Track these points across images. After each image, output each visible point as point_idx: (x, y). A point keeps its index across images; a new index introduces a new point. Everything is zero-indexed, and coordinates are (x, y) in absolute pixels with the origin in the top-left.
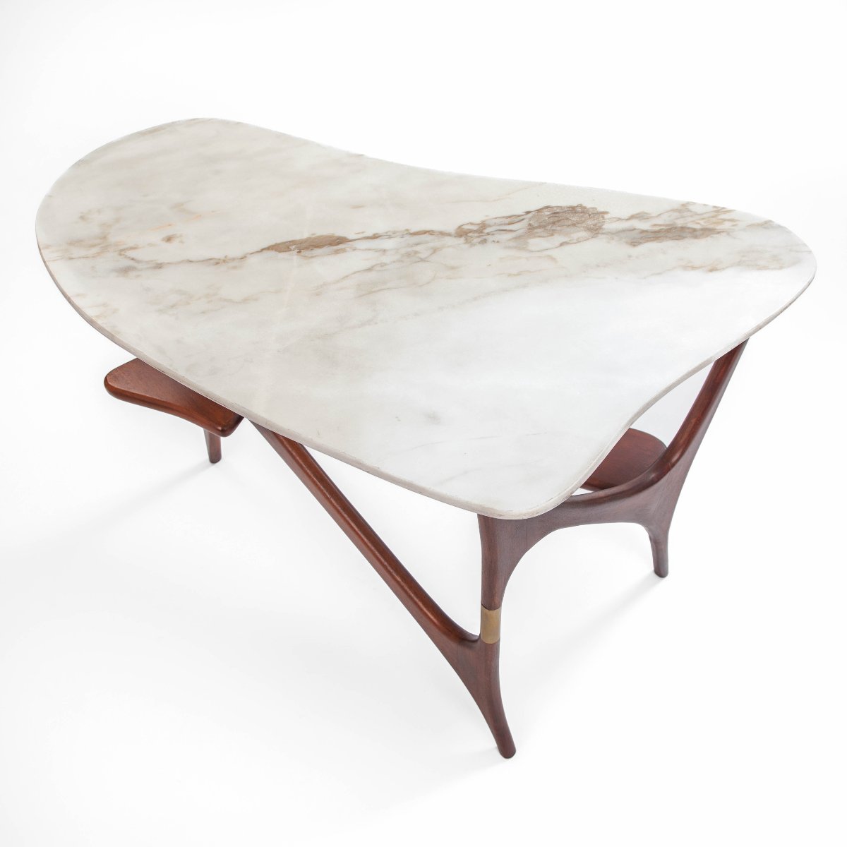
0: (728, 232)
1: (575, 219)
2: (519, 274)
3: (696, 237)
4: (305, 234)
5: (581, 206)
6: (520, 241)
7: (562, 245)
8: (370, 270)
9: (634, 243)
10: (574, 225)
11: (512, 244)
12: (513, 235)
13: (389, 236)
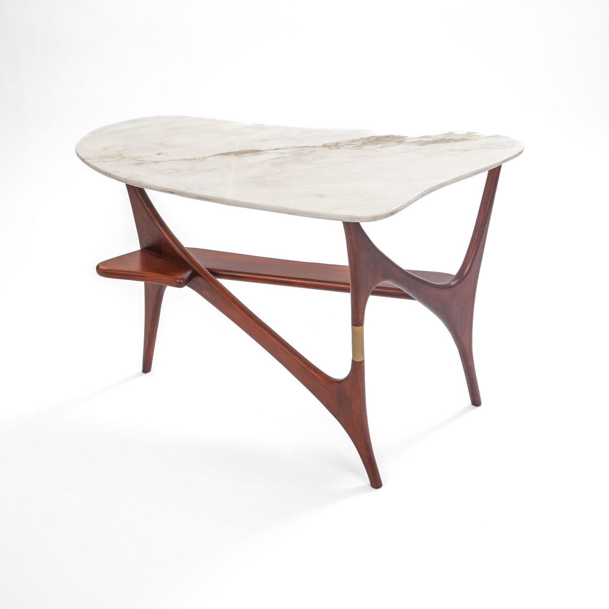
0: (475, 139)
1: (389, 139)
2: (359, 156)
3: (457, 142)
4: (237, 150)
5: (392, 135)
6: (358, 147)
7: (382, 147)
8: (278, 158)
9: (422, 145)
10: (388, 141)
11: (355, 148)
12: (355, 145)
13: (285, 149)
